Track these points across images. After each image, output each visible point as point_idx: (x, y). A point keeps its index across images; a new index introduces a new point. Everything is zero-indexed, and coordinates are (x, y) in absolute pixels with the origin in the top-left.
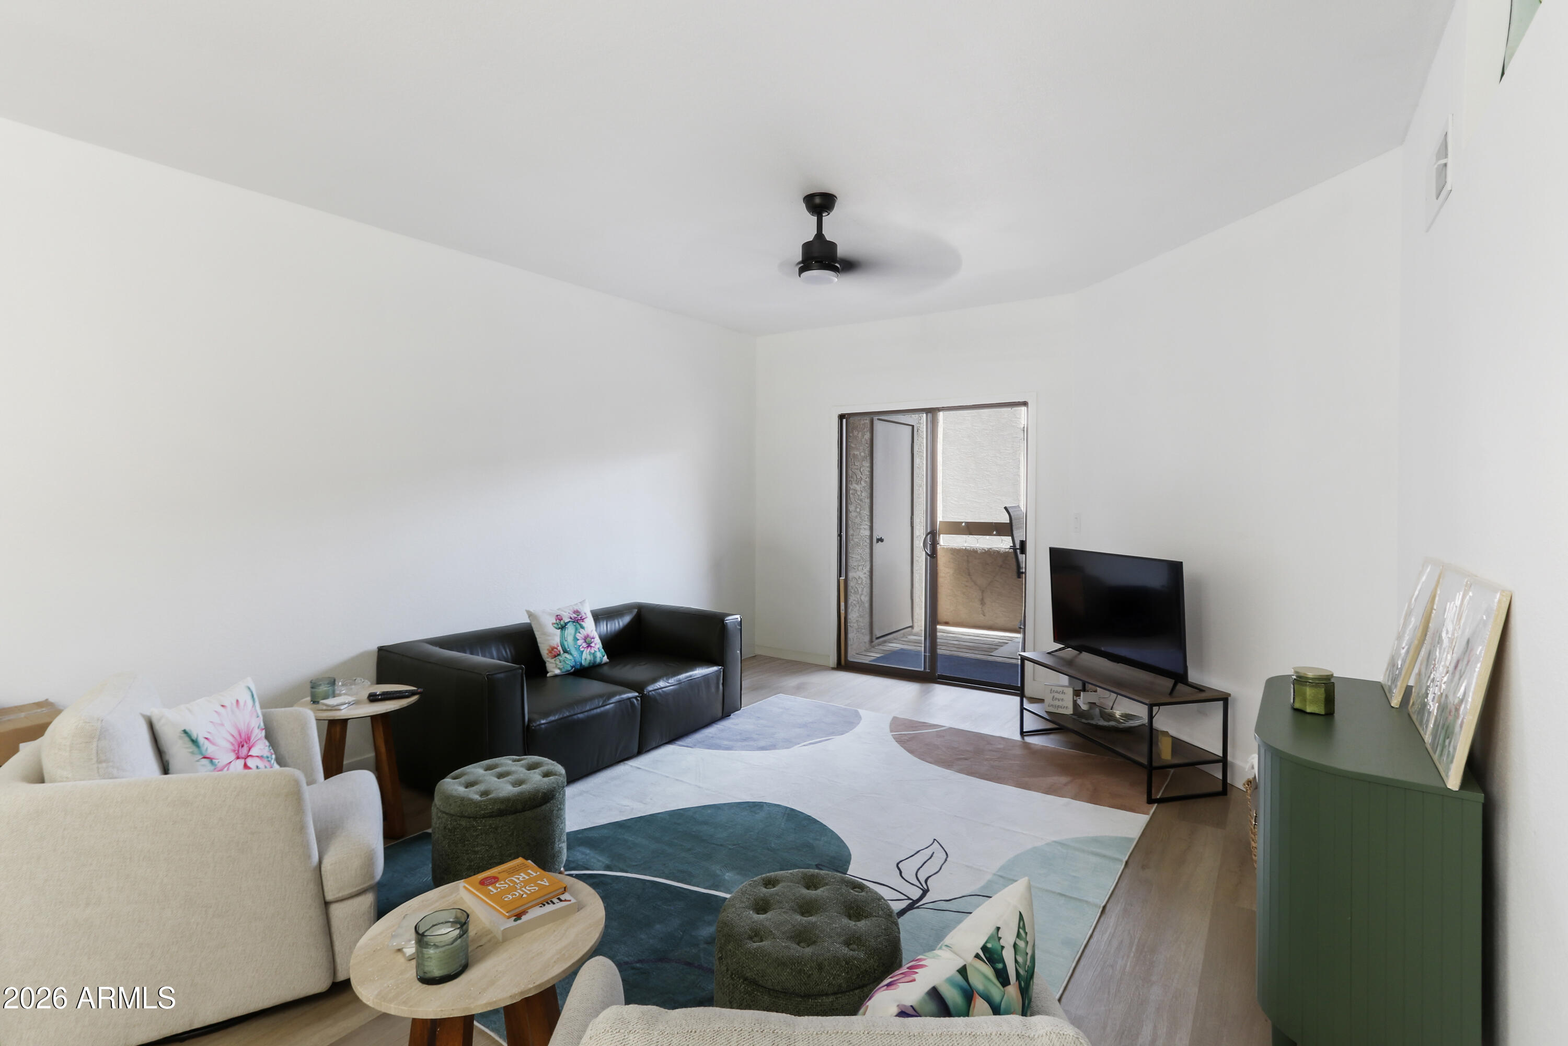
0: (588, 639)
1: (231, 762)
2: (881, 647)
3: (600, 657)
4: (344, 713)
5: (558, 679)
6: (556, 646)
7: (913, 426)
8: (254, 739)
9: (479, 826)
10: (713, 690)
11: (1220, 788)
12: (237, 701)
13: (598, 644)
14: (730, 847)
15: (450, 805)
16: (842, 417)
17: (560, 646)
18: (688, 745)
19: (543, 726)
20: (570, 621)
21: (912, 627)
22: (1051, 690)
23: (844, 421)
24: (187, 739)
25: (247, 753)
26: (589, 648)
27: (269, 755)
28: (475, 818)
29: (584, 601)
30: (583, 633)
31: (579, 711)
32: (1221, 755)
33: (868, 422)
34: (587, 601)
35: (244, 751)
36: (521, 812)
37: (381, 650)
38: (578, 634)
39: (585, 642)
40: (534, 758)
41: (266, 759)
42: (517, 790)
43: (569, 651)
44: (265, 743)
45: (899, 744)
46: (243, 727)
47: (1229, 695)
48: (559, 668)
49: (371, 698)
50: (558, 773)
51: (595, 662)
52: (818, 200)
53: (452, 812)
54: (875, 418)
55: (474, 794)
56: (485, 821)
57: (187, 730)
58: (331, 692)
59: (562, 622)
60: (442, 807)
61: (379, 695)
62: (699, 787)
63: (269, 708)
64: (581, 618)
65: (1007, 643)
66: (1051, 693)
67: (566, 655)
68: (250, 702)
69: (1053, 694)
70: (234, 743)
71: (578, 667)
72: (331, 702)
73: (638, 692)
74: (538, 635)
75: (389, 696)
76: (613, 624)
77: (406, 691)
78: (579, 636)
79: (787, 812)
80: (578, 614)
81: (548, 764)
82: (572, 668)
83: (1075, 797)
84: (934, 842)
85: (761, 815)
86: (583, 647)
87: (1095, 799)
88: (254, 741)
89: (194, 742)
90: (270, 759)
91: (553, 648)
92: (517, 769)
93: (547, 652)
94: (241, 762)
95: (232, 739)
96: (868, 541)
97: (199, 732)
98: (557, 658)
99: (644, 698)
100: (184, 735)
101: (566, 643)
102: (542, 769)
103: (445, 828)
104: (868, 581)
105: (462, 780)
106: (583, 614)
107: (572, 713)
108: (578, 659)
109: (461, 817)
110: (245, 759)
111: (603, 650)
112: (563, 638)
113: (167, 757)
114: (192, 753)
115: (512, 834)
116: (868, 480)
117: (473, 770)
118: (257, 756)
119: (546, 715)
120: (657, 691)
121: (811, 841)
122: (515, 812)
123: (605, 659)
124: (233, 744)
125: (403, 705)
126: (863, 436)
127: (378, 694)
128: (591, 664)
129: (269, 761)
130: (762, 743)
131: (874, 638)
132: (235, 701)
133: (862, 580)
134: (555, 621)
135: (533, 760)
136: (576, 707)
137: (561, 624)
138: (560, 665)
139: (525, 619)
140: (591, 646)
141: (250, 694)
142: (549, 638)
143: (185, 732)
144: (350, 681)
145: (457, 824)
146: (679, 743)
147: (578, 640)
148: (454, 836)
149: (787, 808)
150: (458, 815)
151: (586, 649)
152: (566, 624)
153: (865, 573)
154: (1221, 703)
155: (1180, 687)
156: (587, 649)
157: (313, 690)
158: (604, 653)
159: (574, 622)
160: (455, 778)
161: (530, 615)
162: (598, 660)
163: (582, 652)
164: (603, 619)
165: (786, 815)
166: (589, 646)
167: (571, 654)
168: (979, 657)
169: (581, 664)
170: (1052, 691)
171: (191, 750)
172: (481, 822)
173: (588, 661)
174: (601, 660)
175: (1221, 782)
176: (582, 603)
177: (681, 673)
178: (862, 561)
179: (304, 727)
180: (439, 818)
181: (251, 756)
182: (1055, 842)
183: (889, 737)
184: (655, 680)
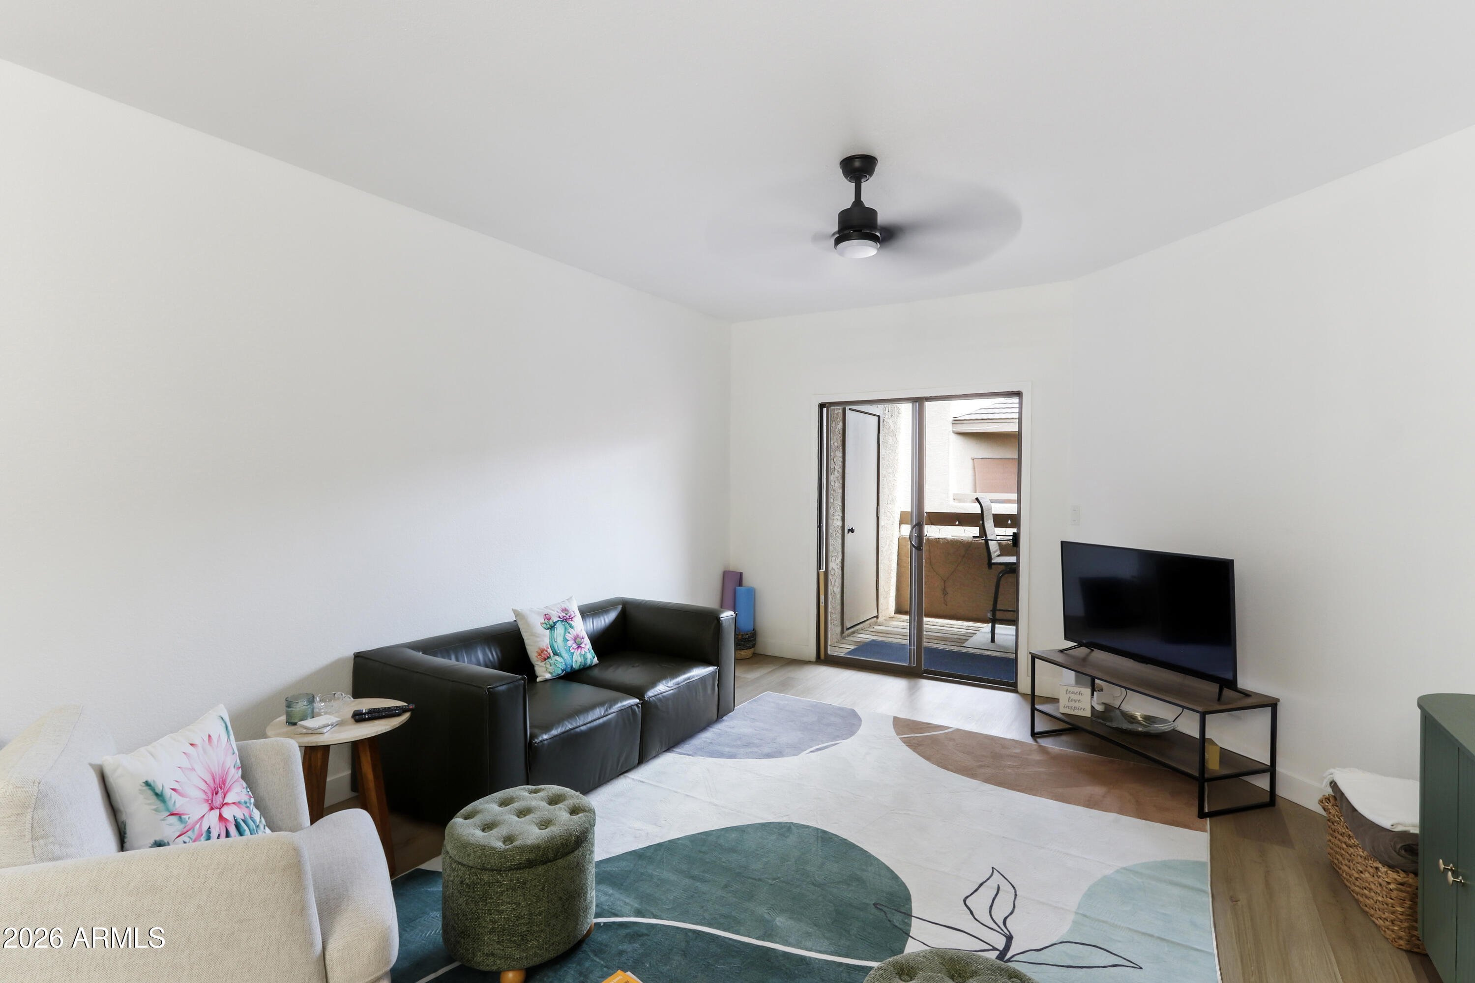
0: (578, 639)
1: (204, 815)
2: (851, 638)
3: (591, 659)
4: (328, 737)
5: (548, 684)
6: (545, 648)
7: (879, 417)
8: (229, 782)
9: (504, 881)
10: (709, 691)
11: (1267, 799)
12: (209, 736)
13: (587, 644)
14: (770, 881)
15: (469, 855)
16: (822, 406)
17: (550, 647)
18: (688, 753)
19: (546, 742)
20: (558, 620)
21: (877, 617)
22: (1067, 690)
23: (825, 410)
24: (150, 793)
25: (221, 801)
26: (580, 649)
27: (246, 799)
28: (499, 871)
29: (571, 598)
30: (573, 632)
31: (581, 723)
32: (1268, 763)
33: (840, 411)
34: (574, 598)
35: (218, 800)
36: (552, 861)
37: (358, 656)
38: (568, 634)
39: (576, 643)
40: (553, 788)
41: (245, 805)
42: (545, 833)
43: (560, 652)
44: (242, 785)
45: (910, 748)
46: (216, 769)
47: (1278, 700)
48: (550, 672)
49: (357, 717)
50: (587, 809)
51: (585, 664)
52: (857, 164)
53: (471, 864)
54: (847, 408)
55: (494, 840)
56: (512, 874)
57: (150, 780)
58: (309, 711)
59: (551, 622)
60: (457, 857)
61: (365, 714)
62: (716, 805)
63: (245, 740)
64: (569, 617)
65: (976, 634)
66: (1066, 694)
67: (556, 657)
68: (224, 736)
69: (1069, 695)
70: (207, 791)
71: (569, 670)
72: (310, 723)
73: (638, 699)
74: (525, 636)
75: (377, 715)
76: (599, 622)
77: (396, 708)
78: (568, 636)
79: (819, 835)
80: (566, 612)
81: (572, 796)
82: (563, 672)
83: (1121, 812)
84: (993, 871)
85: (792, 840)
86: (573, 648)
87: (1142, 814)
88: (231, 784)
89: (159, 796)
90: (248, 805)
91: (542, 651)
92: (538, 803)
93: (536, 655)
94: (216, 813)
95: (204, 786)
96: (840, 531)
97: (164, 783)
98: (547, 661)
99: (646, 705)
100: (146, 788)
101: (555, 645)
102: (566, 802)
103: (462, 882)
104: (840, 572)
105: (477, 819)
106: (572, 613)
107: (575, 725)
108: (569, 662)
109: (482, 870)
110: (220, 809)
111: (592, 651)
112: (552, 639)
113: (123, 817)
114: (156, 810)
115: (544, 887)
116: (840, 470)
117: (487, 806)
118: (233, 803)
119: (547, 728)
120: (658, 696)
121: (858, 873)
122: (545, 861)
123: (596, 660)
124: (205, 793)
125: (395, 725)
126: (836, 426)
127: (364, 712)
128: (582, 667)
129: (247, 807)
130: (767, 750)
131: (845, 629)
132: (208, 736)
133: (835, 571)
134: (543, 621)
135: (553, 791)
136: (577, 718)
137: (549, 624)
138: (551, 669)
139: (509, 618)
140: (581, 647)
141: (224, 725)
142: (538, 639)
143: (147, 784)
144: (328, 696)
145: (478, 878)
146: (678, 750)
147: (568, 640)
148: (474, 892)
149: (817, 829)
150: (478, 867)
151: (576, 650)
152: (555, 624)
153: (838, 564)
154: (1269, 710)
155: (1227, 693)
156: (578, 650)
157: (290, 709)
158: (594, 654)
159: (562, 621)
160: (467, 817)
161: (517, 613)
162: (589, 662)
163: (572, 654)
164: (589, 616)
165: (820, 839)
166: (579, 647)
167: (561, 656)
168: (953, 648)
169: (572, 667)
170: (1068, 692)
171: (154, 807)
172: (507, 876)
173: (578, 664)
174: (592, 662)
175: (1269, 794)
176: (570, 599)
177: (679, 676)
178: (835, 551)
179: (287, 761)
180: (454, 870)
181: (227, 804)
182: (1125, 868)
183: (897, 741)
184: (653, 684)
